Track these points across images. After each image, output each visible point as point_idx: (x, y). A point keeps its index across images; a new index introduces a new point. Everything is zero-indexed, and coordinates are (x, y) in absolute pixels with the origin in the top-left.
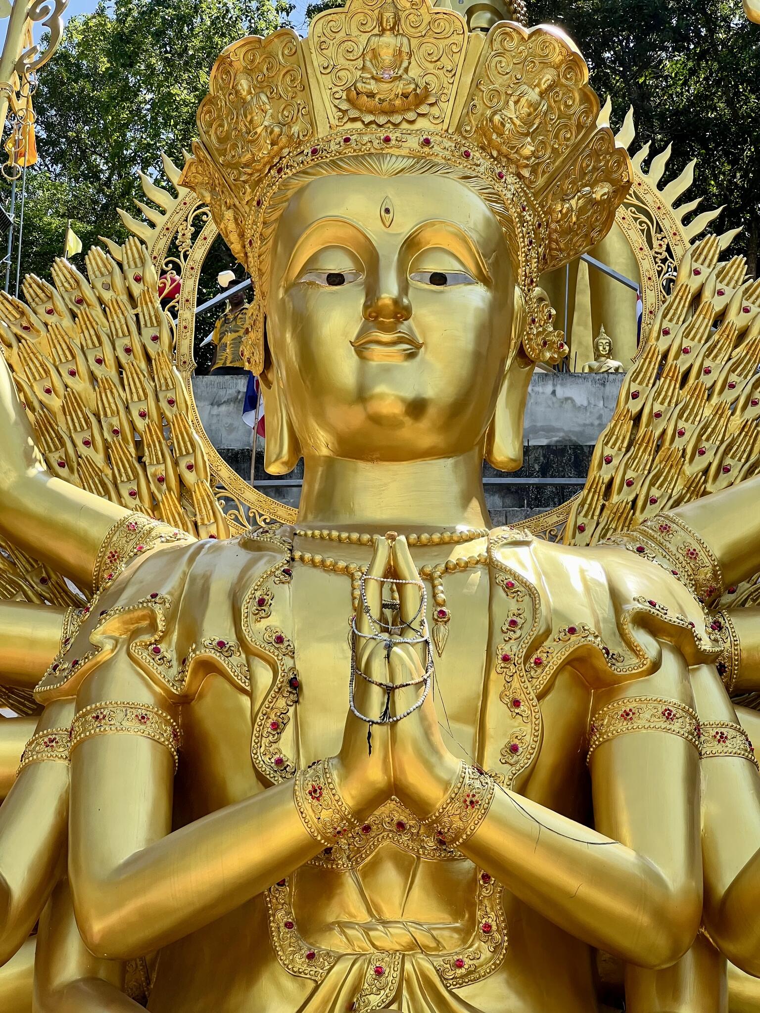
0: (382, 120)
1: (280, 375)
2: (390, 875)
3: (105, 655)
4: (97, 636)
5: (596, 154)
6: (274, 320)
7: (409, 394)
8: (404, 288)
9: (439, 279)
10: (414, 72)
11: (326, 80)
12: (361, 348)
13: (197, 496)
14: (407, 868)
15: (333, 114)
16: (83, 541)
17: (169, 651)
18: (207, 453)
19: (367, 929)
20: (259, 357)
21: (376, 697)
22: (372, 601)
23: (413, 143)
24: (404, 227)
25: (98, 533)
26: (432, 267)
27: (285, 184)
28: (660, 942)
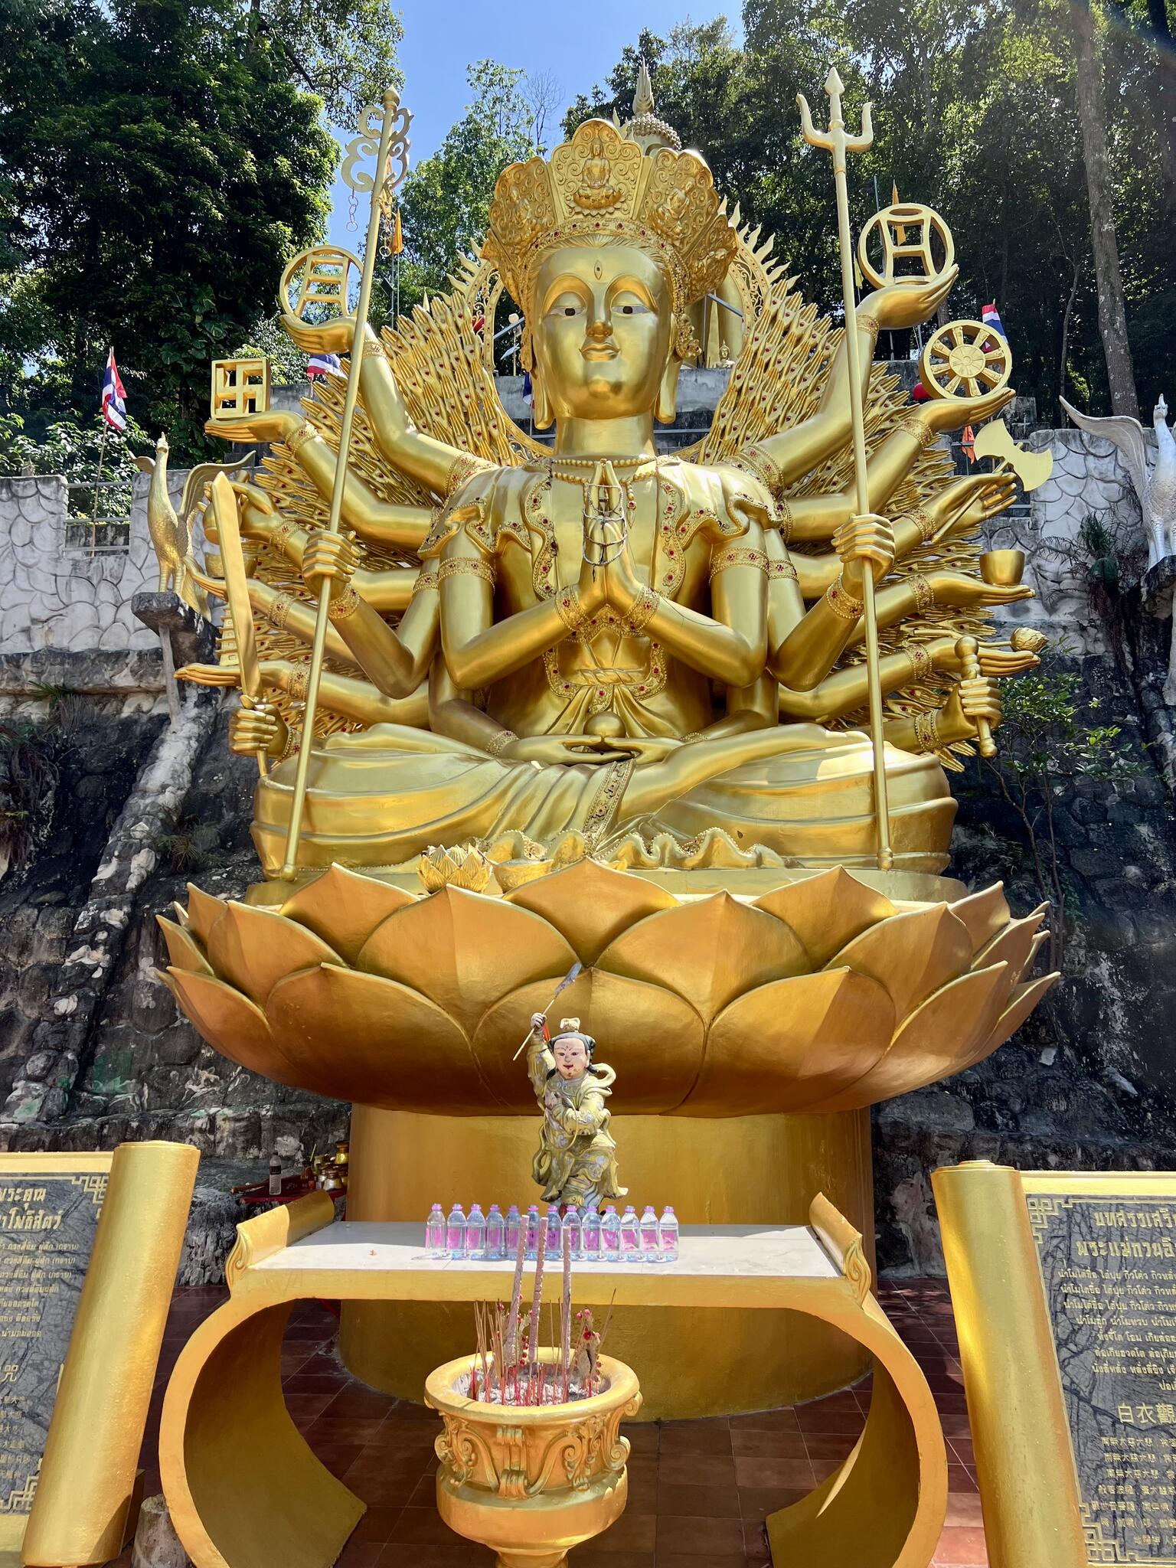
0: (594, 213)
1: (541, 371)
2: (607, 646)
3: (454, 532)
4: (448, 522)
5: (717, 231)
6: (536, 338)
7: (612, 379)
8: (609, 316)
9: (628, 310)
10: (612, 182)
11: (561, 189)
12: (585, 353)
13: (499, 443)
14: (615, 641)
15: (566, 210)
16: (438, 469)
17: (487, 530)
18: (504, 419)
19: (595, 673)
20: (529, 361)
21: (597, 550)
22: (594, 498)
23: (612, 226)
24: (608, 278)
25: (446, 464)
26: (625, 303)
27: (540, 255)
28: (745, 674)
